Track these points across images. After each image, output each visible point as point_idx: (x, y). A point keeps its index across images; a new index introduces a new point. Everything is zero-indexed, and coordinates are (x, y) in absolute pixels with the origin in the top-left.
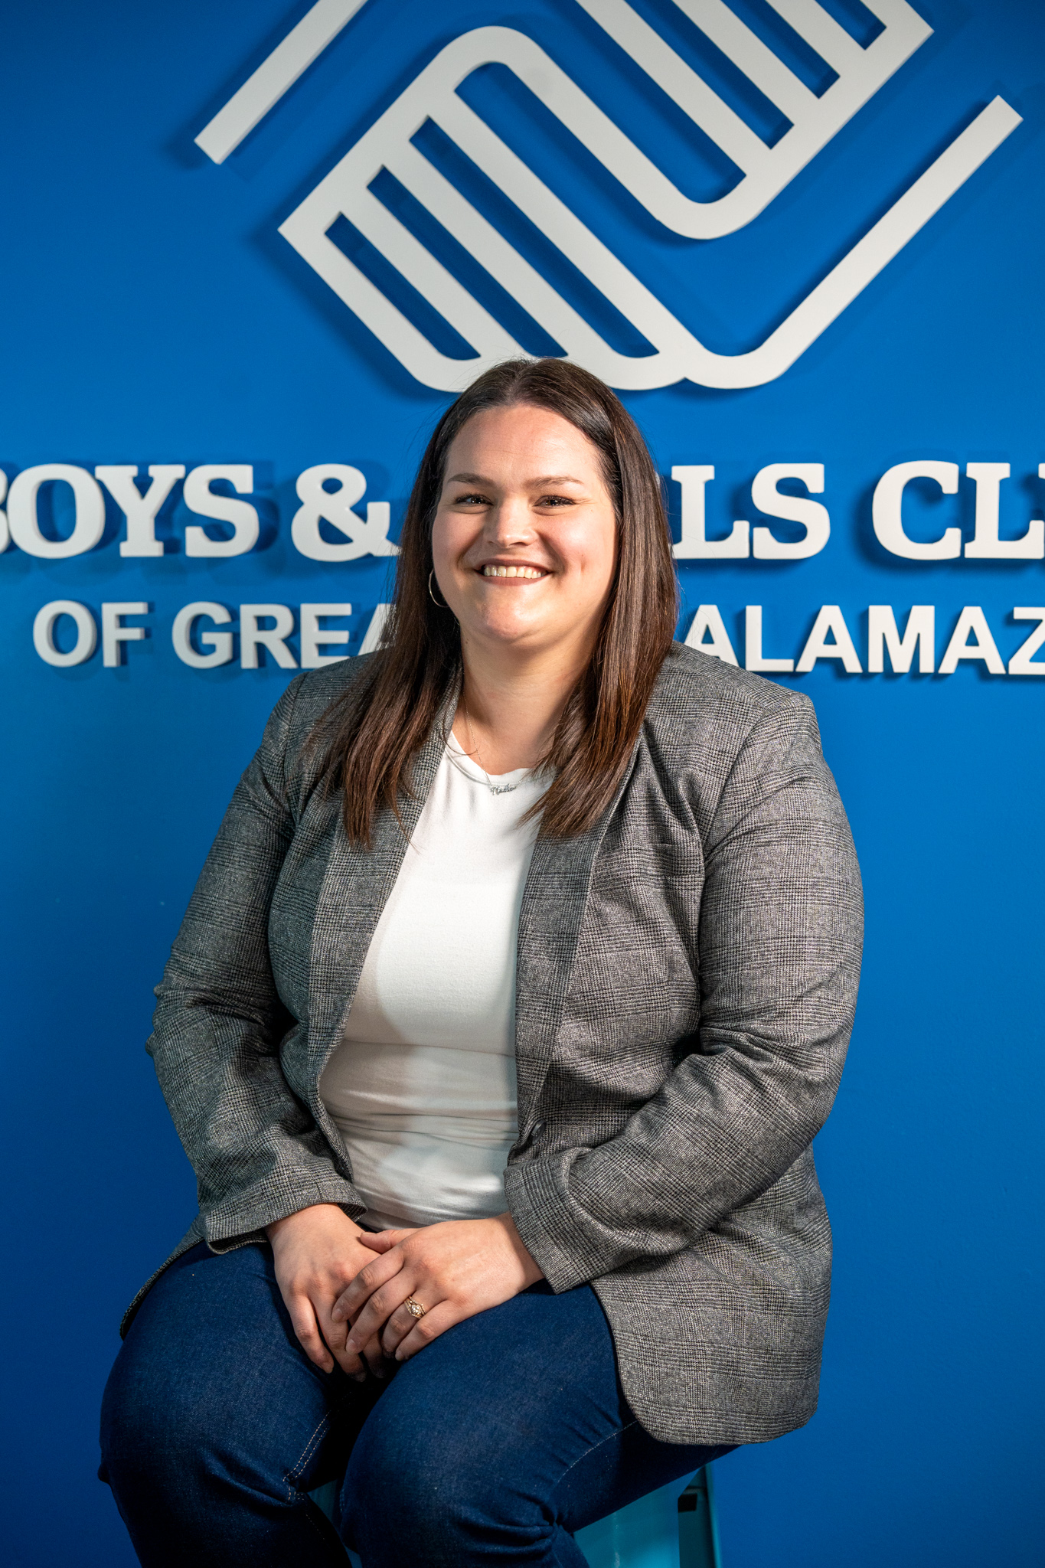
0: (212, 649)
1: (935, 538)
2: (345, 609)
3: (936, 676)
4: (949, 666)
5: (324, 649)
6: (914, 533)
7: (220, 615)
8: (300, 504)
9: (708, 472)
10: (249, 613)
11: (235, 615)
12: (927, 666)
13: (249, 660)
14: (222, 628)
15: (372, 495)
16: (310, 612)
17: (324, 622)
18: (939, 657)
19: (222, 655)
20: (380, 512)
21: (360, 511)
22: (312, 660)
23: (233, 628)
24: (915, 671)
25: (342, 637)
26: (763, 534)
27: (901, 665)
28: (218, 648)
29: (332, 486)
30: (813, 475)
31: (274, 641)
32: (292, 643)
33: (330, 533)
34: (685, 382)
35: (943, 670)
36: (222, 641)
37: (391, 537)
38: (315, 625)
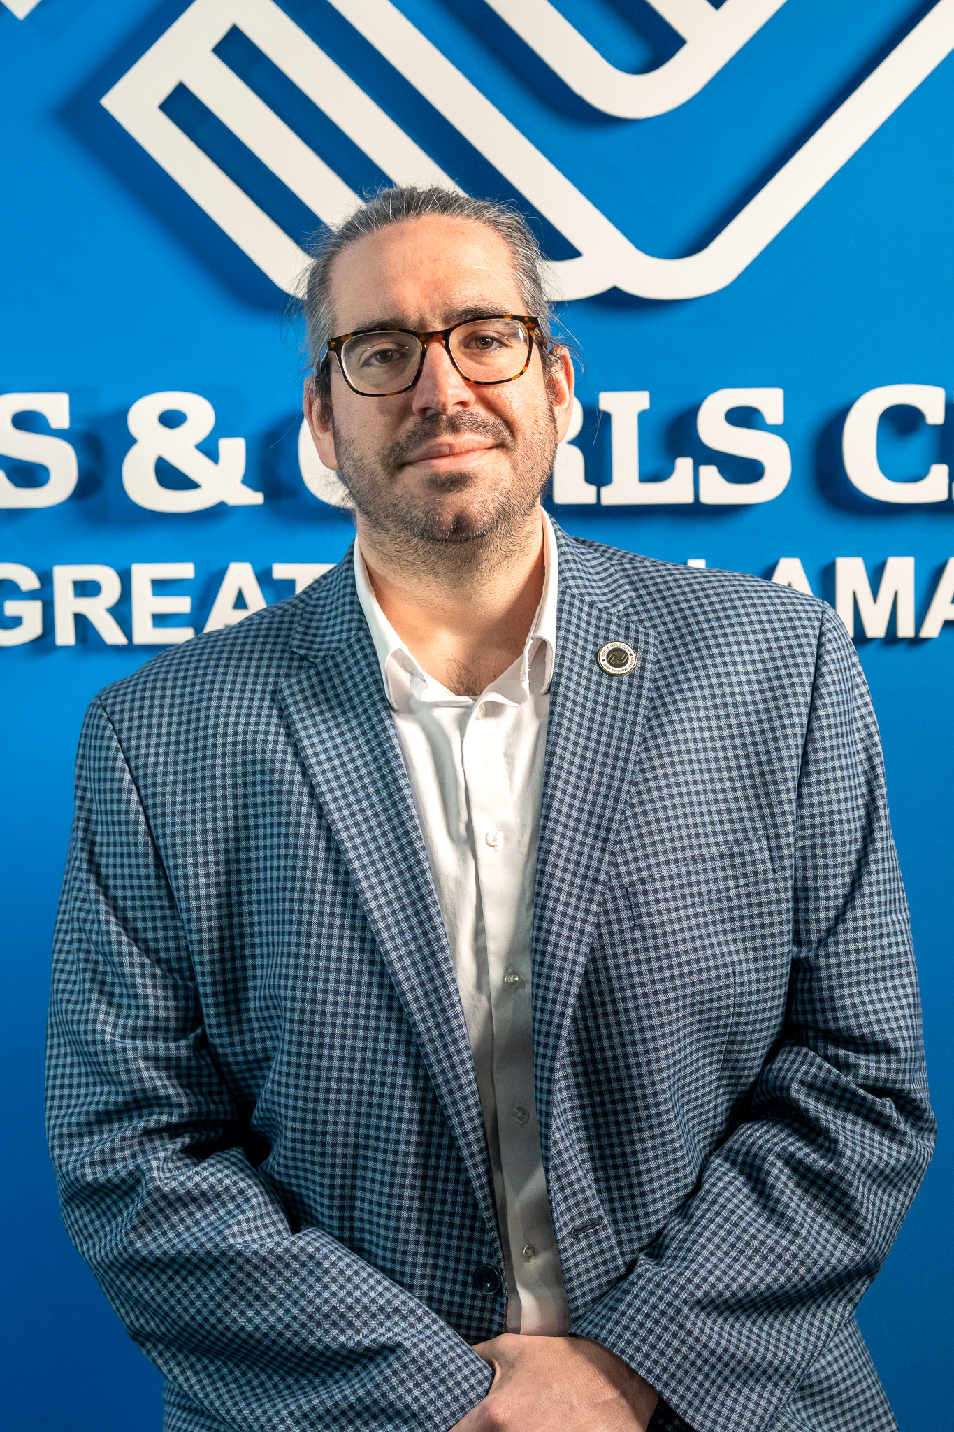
0: (16, 622)
1: (917, 477)
2: (185, 571)
3: (916, 641)
4: (932, 629)
5: (160, 620)
6: (891, 470)
7: (27, 579)
8: (132, 441)
9: (640, 400)
10: (64, 576)
11: (46, 579)
12: (906, 629)
13: (65, 635)
14: (31, 595)
15: (220, 430)
16: (143, 574)
17: (161, 587)
18: (920, 617)
19: (31, 629)
20: (234, 450)
21: (209, 449)
22: (145, 633)
23: (44, 595)
24: (891, 637)
25: (182, 604)
26: (710, 473)
27: (876, 628)
28: (25, 621)
29: (171, 419)
30: (770, 402)
31: (98, 611)
32: (122, 612)
33: (169, 476)
34: (615, 290)
35: (925, 633)
36: (31, 612)
37: (249, 480)
38: (148, 588)
